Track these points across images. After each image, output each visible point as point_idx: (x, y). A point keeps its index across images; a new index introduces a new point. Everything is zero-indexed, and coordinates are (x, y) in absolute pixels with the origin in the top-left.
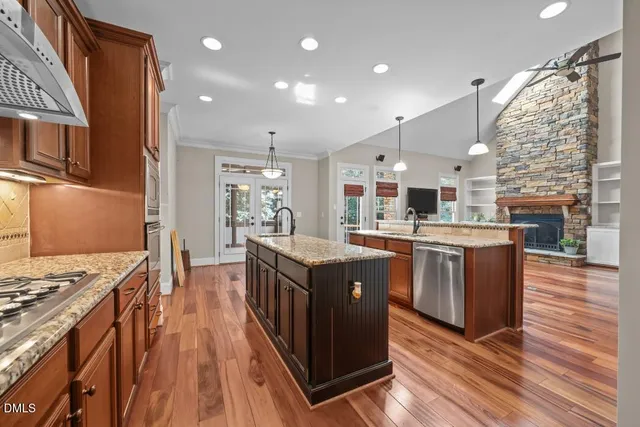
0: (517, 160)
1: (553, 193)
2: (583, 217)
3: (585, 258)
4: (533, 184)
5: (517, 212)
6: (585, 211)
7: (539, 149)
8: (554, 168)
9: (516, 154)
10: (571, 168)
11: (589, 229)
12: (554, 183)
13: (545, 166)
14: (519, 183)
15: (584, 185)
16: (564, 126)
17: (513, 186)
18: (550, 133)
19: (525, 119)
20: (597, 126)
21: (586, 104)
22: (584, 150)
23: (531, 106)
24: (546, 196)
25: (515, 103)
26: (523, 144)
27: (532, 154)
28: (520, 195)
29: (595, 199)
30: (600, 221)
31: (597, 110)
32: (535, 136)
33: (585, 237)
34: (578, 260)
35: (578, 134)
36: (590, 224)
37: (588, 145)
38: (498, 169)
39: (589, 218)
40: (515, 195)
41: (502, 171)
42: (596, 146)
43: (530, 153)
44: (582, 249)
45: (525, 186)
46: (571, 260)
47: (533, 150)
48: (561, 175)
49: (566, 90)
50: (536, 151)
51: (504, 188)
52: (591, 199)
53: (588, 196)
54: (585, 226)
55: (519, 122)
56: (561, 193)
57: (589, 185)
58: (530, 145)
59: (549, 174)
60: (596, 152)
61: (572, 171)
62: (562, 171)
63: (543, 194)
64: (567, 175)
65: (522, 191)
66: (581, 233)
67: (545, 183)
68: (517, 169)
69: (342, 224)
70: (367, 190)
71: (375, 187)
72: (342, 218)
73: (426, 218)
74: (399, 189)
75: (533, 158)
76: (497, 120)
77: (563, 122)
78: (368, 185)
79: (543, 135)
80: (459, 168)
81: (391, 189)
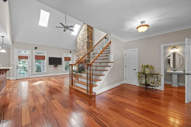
0: (79, 50)
19: (80, 40)
20: (92, 43)
21: (87, 37)
23: (81, 37)
25: (78, 36)
31: (92, 39)
35: (86, 45)
40: (79, 59)
41: (77, 53)
49: (85, 33)
58: (81, 47)
68: (79, 53)
69: (17, 68)
70: (30, 58)
71: (34, 57)
72: (17, 66)
73: (57, 66)
74: (46, 57)
75: (81, 50)
76: (77, 39)
77: (84, 41)
78: (30, 56)
79: (82, 44)
80: (71, 52)
81: (42, 57)
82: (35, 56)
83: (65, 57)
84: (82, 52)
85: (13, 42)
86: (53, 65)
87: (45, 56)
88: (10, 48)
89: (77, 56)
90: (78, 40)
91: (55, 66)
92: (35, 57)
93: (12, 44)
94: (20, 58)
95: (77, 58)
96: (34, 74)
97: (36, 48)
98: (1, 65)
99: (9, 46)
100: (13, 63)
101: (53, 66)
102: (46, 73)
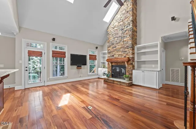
0: (113, 44)
1: (123, 57)
2: (131, 66)
3: (132, 82)
4: (118, 53)
5: (113, 64)
6: (132, 64)
7: (119, 40)
8: (123, 47)
9: (113, 42)
10: (128, 47)
11: (133, 71)
12: (123, 53)
15: (131, 54)
16: (126, 31)
17: (112, 54)
18: (122, 33)
19: (115, 29)
20: (136, 32)
21: (131, 22)
22: (131, 40)
23: (116, 24)
24: (121, 58)
25: (112, 23)
26: (114, 38)
27: (117, 42)
28: (114, 58)
29: (136, 59)
30: (138, 68)
31: (136, 26)
32: (118, 35)
33: (132, 74)
34: (129, 83)
35: (129, 34)
36: (134, 69)
37: (132, 38)
38: (108, 48)
39: (133, 67)
40: (112, 57)
41: (109, 49)
42: (136, 39)
43: (116, 41)
44: (131, 79)
45: (115, 54)
46: (127, 83)
47: (117, 40)
48: (125, 50)
49: (126, 17)
52: (134, 59)
53: (133, 58)
54: (132, 70)
55: (113, 30)
56: (125, 57)
57: (133, 54)
58: (116, 39)
59: (122, 49)
60: (136, 42)
61: (128, 49)
62: (125, 48)
63: (120, 57)
65: (115, 56)
66: (131, 72)
67: (120, 53)
68: (113, 48)
69: (26, 70)
70: (46, 54)
71: (51, 53)
72: (26, 67)
73: (81, 67)
74: (66, 54)
75: (117, 43)
76: (108, 29)
77: (125, 29)
78: (46, 52)
79: (120, 35)
80: (97, 48)
81: (61, 54)
82: (53, 51)
83: (90, 55)
84: (120, 46)
85: (20, 28)
86: (76, 65)
87: (65, 52)
88: (15, 39)
89: (109, 53)
90: (110, 29)
91: (78, 67)
92: (53, 53)
93: (18, 30)
94: (31, 54)
95: (110, 55)
96: (51, 80)
97: (54, 39)
98: (2, 66)
99: (13, 34)
100: (20, 62)
101: (76, 67)
102: (67, 78)
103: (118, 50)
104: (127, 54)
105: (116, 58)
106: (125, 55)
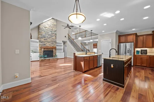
0: (45, 37)
4: (48, 44)
5: (45, 50)
8: (52, 41)
9: (44, 36)
13: (50, 40)
14: (45, 43)
16: (53, 34)
17: (44, 44)
26: (46, 34)
28: (46, 46)
32: (49, 33)
35: (55, 36)
40: (44, 46)
43: (47, 37)
48: (53, 43)
50: (49, 37)
51: (42, 44)
58: (48, 35)
62: (53, 42)
63: (50, 46)
64: (54, 43)
65: (46, 45)
67: (50, 44)
68: (45, 39)
76: (39, 25)
103: (49, 42)
104: (54, 45)
105: (47, 46)
106: (53, 45)
